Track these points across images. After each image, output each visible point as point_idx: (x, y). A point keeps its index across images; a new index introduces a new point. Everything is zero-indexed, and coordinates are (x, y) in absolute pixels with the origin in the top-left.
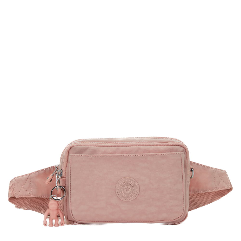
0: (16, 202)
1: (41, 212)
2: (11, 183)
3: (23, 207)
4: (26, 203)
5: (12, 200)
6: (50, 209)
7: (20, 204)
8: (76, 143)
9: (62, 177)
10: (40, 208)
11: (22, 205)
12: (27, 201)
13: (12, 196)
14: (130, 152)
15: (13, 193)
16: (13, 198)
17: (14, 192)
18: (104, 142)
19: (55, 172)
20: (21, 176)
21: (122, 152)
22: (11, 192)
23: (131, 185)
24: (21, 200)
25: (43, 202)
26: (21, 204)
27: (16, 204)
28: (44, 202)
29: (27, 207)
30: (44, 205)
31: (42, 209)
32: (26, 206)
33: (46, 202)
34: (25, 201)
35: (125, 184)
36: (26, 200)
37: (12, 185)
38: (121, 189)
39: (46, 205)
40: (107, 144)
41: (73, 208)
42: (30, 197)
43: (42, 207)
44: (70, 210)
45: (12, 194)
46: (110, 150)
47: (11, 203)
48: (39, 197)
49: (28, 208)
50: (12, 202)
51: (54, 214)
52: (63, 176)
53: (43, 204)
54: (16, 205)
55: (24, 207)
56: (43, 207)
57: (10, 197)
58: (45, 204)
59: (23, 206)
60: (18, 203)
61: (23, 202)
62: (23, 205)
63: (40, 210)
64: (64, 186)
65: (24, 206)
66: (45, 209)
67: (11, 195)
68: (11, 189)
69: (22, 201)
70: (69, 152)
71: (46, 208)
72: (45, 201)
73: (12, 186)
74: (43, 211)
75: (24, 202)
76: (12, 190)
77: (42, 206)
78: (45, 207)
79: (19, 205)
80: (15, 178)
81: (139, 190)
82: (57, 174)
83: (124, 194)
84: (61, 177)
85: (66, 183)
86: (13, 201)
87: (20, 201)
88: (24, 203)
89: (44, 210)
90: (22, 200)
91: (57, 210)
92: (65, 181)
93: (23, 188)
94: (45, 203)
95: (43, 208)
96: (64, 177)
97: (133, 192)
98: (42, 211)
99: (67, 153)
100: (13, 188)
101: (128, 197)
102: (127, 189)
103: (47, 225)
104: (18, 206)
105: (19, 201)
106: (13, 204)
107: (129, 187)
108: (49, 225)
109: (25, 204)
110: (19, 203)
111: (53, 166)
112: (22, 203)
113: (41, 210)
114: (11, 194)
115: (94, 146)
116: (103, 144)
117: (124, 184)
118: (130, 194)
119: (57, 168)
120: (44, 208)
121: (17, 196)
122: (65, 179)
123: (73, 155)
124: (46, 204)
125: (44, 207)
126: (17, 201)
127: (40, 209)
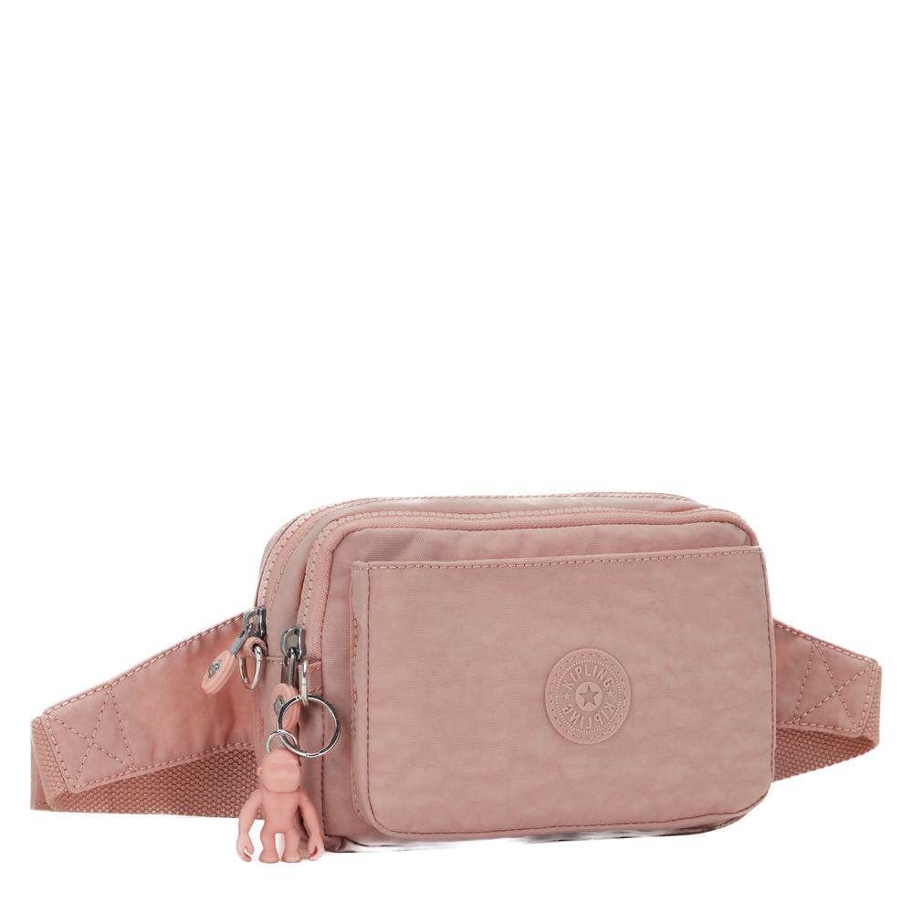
2: (41, 736)
9: (305, 658)
14: (569, 548)
15: (56, 779)
17: (62, 770)
19: (250, 641)
21: (543, 550)
22: (50, 773)
23: (601, 679)
35: (578, 674)
37: (43, 742)
38: (567, 696)
41: (377, 781)
42: (127, 777)
44: (364, 791)
46: (496, 541)
48: (157, 767)
51: (282, 811)
52: (308, 653)
64: (316, 694)
73: (44, 747)
81: (629, 699)
82: (258, 649)
83: (579, 715)
85: (327, 682)
91: (296, 794)
92: (319, 675)
97: (610, 706)
100: (51, 753)
101: (590, 727)
102: (589, 696)
103: (255, 859)
107: (594, 688)
108: (260, 858)
117: (577, 677)
118: (598, 715)
121: (77, 787)
122: (321, 666)
123: (378, 566)
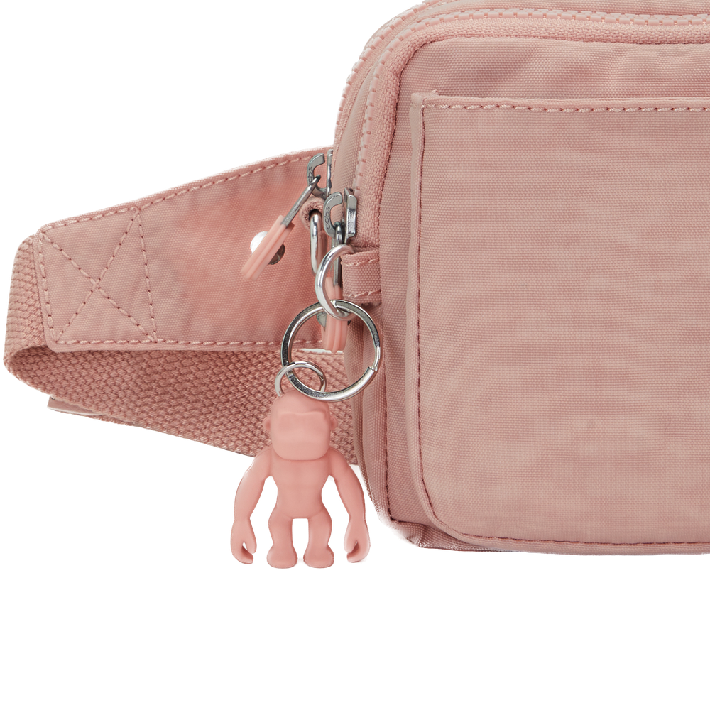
0: (52, 379)
1: (211, 436)
2: (27, 262)
3: (98, 408)
4: (118, 381)
5: (28, 367)
6: (278, 457)
7: (78, 389)
8: (450, 20)
9: (356, 240)
10: (205, 410)
11: (91, 394)
12: (121, 372)
13: (30, 345)
15: (34, 325)
16: (39, 353)
17: (45, 315)
18: (638, 13)
19: (306, 205)
20: (84, 216)
22: (27, 314)
24: (87, 365)
25: (222, 377)
26: (86, 388)
27: (57, 385)
28: (229, 375)
29: (123, 408)
30: (225, 391)
31: (216, 422)
32: (118, 401)
33: (237, 373)
34: (108, 368)
36: (116, 366)
37: (27, 270)
39: (238, 395)
40: (659, 28)
41: (432, 455)
42: (142, 347)
43: (212, 409)
44: (415, 468)
45: (28, 329)
46: (681, 63)
47: (27, 383)
48: (194, 345)
49: (129, 413)
50: (32, 374)
52: (360, 235)
53: (219, 385)
54: (57, 394)
55: (102, 405)
56: (220, 406)
57: (18, 348)
58: (232, 389)
59: (97, 400)
60: (65, 384)
61: (97, 377)
62: (99, 392)
63: (200, 426)
64: (367, 300)
65: (105, 398)
66: (231, 418)
67: (23, 334)
68: (24, 299)
69: (92, 372)
70: (400, 75)
71: (242, 409)
72: (231, 367)
73: (28, 278)
74: (219, 435)
75: (105, 376)
76: (31, 301)
77: (215, 401)
78: (235, 403)
79: (75, 397)
80: (46, 227)
82: (316, 217)
84: (350, 241)
85: (385, 283)
86: (39, 373)
87: (79, 367)
88: (102, 384)
89: (229, 425)
90: (95, 364)
91: (322, 463)
92: (373, 270)
93: (97, 291)
94: (235, 380)
95: (218, 414)
96: (366, 245)
98: (214, 429)
99: (393, 82)
100: (35, 289)
104: (65, 400)
105: (71, 368)
106: (39, 389)
109: (107, 390)
110: (73, 383)
111: (285, 159)
112: (89, 380)
113: (208, 424)
114: (21, 328)
115: (572, 39)
116: (632, 27)
119: (319, 178)
120: (226, 413)
121: (61, 343)
122: (377, 256)
123: (436, 104)
124: (240, 387)
125: (228, 405)
126: (63, 370)
127: (202, 418)
